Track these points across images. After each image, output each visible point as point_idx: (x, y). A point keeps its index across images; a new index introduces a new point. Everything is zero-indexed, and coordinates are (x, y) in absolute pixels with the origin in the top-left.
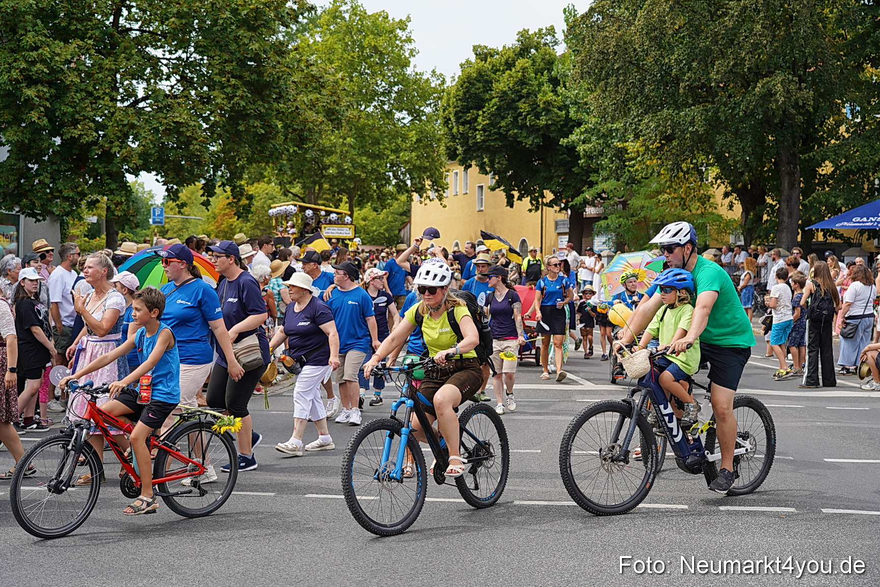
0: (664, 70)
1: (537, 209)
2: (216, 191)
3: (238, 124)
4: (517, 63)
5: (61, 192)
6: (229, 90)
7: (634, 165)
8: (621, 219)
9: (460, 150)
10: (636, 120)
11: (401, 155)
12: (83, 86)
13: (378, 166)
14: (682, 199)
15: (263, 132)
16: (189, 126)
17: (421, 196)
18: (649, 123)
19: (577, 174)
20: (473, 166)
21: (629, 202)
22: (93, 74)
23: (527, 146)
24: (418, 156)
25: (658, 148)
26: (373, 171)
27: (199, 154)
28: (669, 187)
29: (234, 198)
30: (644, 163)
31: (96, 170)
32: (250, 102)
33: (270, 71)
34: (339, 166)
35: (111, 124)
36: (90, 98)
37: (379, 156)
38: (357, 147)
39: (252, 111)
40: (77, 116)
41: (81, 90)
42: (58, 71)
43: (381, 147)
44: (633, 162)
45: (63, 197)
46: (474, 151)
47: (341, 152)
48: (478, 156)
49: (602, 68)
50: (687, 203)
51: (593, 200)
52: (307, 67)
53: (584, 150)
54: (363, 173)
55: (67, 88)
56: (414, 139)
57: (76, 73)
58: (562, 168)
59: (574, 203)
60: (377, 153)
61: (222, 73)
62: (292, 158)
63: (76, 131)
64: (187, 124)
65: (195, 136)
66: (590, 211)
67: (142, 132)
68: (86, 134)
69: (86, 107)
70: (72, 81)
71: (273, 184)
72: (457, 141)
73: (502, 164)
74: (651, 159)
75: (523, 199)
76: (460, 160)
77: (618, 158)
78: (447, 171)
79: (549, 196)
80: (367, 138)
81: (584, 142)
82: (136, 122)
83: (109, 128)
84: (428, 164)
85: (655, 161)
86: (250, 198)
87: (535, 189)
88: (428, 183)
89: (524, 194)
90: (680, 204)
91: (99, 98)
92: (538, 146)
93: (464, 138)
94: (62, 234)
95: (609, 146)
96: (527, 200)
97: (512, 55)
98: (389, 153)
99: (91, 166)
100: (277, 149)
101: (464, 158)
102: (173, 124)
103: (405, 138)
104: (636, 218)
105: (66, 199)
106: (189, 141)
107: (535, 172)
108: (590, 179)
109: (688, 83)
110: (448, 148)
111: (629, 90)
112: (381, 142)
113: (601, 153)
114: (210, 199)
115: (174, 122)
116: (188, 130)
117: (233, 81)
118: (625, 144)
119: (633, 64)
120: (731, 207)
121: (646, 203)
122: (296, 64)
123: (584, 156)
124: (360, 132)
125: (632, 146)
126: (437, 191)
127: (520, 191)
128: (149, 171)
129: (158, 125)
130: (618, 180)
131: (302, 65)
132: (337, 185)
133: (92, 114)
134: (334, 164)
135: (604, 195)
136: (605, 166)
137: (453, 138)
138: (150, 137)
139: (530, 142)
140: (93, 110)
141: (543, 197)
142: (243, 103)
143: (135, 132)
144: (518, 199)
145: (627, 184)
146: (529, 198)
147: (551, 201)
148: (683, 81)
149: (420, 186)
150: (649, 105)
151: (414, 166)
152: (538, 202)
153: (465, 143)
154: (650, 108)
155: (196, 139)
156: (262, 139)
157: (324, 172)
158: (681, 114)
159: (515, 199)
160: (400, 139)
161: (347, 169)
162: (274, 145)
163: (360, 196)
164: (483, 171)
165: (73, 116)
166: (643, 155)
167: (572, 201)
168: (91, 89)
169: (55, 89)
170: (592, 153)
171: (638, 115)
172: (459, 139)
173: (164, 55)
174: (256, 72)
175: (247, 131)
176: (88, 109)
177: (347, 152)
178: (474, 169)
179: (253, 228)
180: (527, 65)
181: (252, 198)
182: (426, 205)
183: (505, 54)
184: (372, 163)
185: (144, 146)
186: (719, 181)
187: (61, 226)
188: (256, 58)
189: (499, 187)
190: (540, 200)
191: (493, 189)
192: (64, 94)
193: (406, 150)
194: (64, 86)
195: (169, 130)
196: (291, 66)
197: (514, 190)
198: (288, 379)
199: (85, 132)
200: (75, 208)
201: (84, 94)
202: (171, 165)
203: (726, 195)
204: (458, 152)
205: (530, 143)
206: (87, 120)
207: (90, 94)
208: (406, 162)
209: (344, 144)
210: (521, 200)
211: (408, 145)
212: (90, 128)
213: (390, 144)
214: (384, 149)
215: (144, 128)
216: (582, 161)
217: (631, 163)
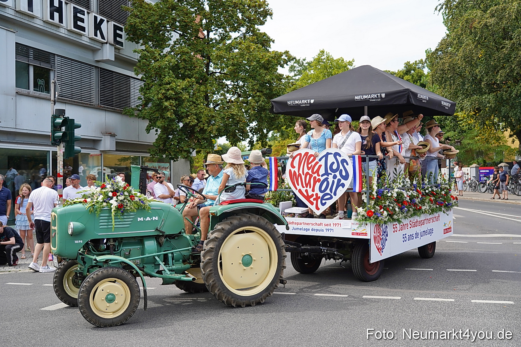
0: (474, 77)
3: (261, 113)
4: (404, 78)
5: (183, 148)
6: (256, 98)
7: (462, 123)
10: (461, 101)
12: (191, 99)
14: (487, 139)
15: (273, 116)
16: (238, 115)
18: (467, 103)
21: (462, 141)
22: (195, 94)
25: (474, 114)
27: (243, 128)
28: (481, 133)
30: (467, 122)
31: (198, 137)
32: (266, 103)
33: (275, 88)
35: (203, 116)
36: (194, 105)
39: (267, 107)
40: (188, 113)
41: (190, 101)
42: (179, 93)
44: (462, 122)
45: (184, 150)
49: (443, 78)
50: (489, 141)
51: (445, 141)
52: (292, 85)
55: (184, 100)
57: (187, 94)
61: (253, 90)
63: (187, 120)
64: (237, 114)
67: (217, 119)
68: (192, 121)
69: (192, 109)
70: (185, 97)
71: (293, 139)
74: (470, 120)
77: (454, 120)
82: (214, 115)
83: (203, 118)
85: (472, 121)
86: (270, 146)
90: (486, 141)
91: (198, 104)
94: (191, 166)
97: (402, 74)
99: (196, 135)
100: (280, 124)
102: (230, 115)
104: (466, 149)
105: (185, 151)
106: (238, 122)
109: (486, 82)
111: (457, 87)
115: (231, 114)
116: (238, 117)
117: (258, 94)
118: (457, 113)
119: (459, 75)
120: (513, 141)
121: (470, 142)
122: (287, 84)
123: (438, 120)
125: (461, 114)
128: (221, 136)
129: (224, 115)
130: (455, 131)
131: (290, 85)
133: (195, 112)
135: (450, 139)
136: (448, 124)
138: (221, 121)
140: (195, 110)
142: (263, 104)
143: (214, 119)
145: (459, 133)
148: (483, 81)
150: (468, 94)
154: (468, 96)
155: (241, 121)
158: (483, 97)
162: (278, 122)
165: (186, 113)
166: (466, 119)
168: (194, 100)
169: (178, 102)
170: (441, 119)
171: (462, 99)
173: (231, 83)
174: (269, 89)
175: (265, 116)
176: (193, 110)
180: (409, 78)
181: (271, 147)
183: (399, 74)
185: (218, 126)
187: (190, 162)
188: (269, 82)
192: (182, 103)
194: (182, 100)
195: (229, 117)
196: (285, 85)
199: (192, 120)
200: (189, 155)
201: (191, 103)
202: (231, 133)
203: (511, 136)
206: (193, 115)
207: (195, 103)
212: (194, 118)
215: (218, 117)
217: (460, 122)
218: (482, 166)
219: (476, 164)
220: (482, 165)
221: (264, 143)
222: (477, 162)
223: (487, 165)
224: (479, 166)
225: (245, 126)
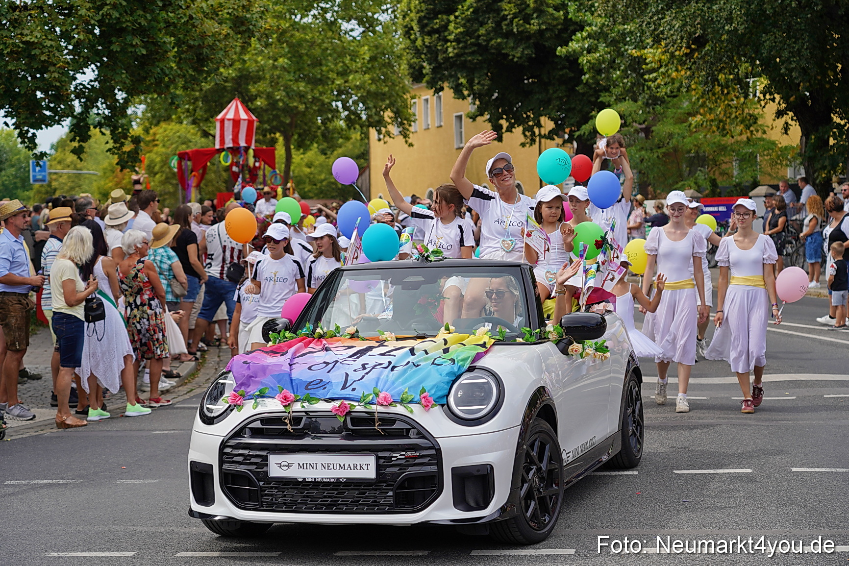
1: (533, 141)
2: (89, 133)
3: (112, 43)
7: (656, 79)
8: (643, 152)
9: (427, 68)
10: (655, 18)
11: (351, 78)
13: (321, 94)
14: (721, 121)
15: (144, 52)
16: (44, 47)
17: (379, 132)
18: (672, 22)
19: (583, 94)
20: (446, 89)
21: (653, 128)
23: (516, 60)
24: (373, 79)
25: (686, 55)
26: (315, 100)
27: (58, 84)
28: (703, 105)
29: (115, 142)
30: (669, 76)
32: (125, 12)
34: (269, 96)
37: (322, 81)
38: (292, 70)
39: (129, 24)
43: (324, 68)
44: (655, 75)
46: (446, 69)
47: (272, 76)
48: (451, 76)
50: (727, 127)
53: (588, 61)
54: (302, 103)
56: (367, 57)
58: (563, 88)
59: (580, 132)
60: (319, 76)
62: (189, 85)
64: (41, 44)
65: (54, 60)
72: (423, 56)
73: (483, 85)
74: (677, 70)
75: (513, 130)
76: (428, 82)
77: (634, 70)
78: (413, 98)
79: (548, 125)
80: (305, 58)
81: (589, 51)
84: (387, 89)
85: (683, 73)
86: (137, 140)
87: (528, 117)
88: (388, 115)
89: (514, 124)
90: (718, 128)
92: (530, 59)
93: (432, 53)
95: (623, 55)
96: (518, 130)
98: (335, 76)
100: (165, 75)
101: (433, 78)
102: (21, 45)
103: (354, 56)
104: (663, 150)
106: (44, 68)
107: (526, 94)
108: (601, 99)
110: (411, 66)
112: (324, 62)
113: (612, 65)
114: (83, 144)
115: (23, 42)
116: (43, 53)
118: (642, 51)
120: (786, 128)
121: (676, 129)
123: (589, 69)
124: (295, 52)
125: (652, 54)
126: (401, 124)
127: (507, 120)
130: (635, 101)
132: (268, 122)
134: (262, 93)
136: (617, 81)
137: (418, 52)
139: (518, 53)
141: (539, 126)
142: (116, 14)
144: (506, 131)
145: (647, 105)
146: (521, 128)
147: (550, 132)
149: (377, 118)
151: (369, 92)
152: (533, 133)
153: (433, 60)
155: (55, 65)
156: (145, 61)
157: (249, 104)
159: (504, 130)
160: (348, 58)
161: (280, 100)
162: (162, 69)
163: (300, 135)
164: (459, 93)
166: (666, 65)
167: (578, 130)
170: (599, 65)
171: (657, 12)
172: (425, 54)
177: (279, 77)
178: (448, 93)
179: (163, 183)
182: (385, 143)
184: (312, 90)
186: (768, 97)
189: (482, 115)
190: (536, 130)
191: (473, 118)
193: (357, 72)
197: (502, 118)
198: (186, 384)
203: (780, 114)
204: (424, 71)
205: (519, 55)
208: (358, 88)
209: (275, 67)
210: (511, 132)
211: (359, 65)
213: (336, 64)
214: (328, 72)
216: (587, 76)
217: (651, 76)
218: (707, 196)
219: (692, 191)
220: (707, 192)
221: (120, 130)
222: (696, 183)
223: (720, 193)
224: (699, 195)
225: (64, 78)
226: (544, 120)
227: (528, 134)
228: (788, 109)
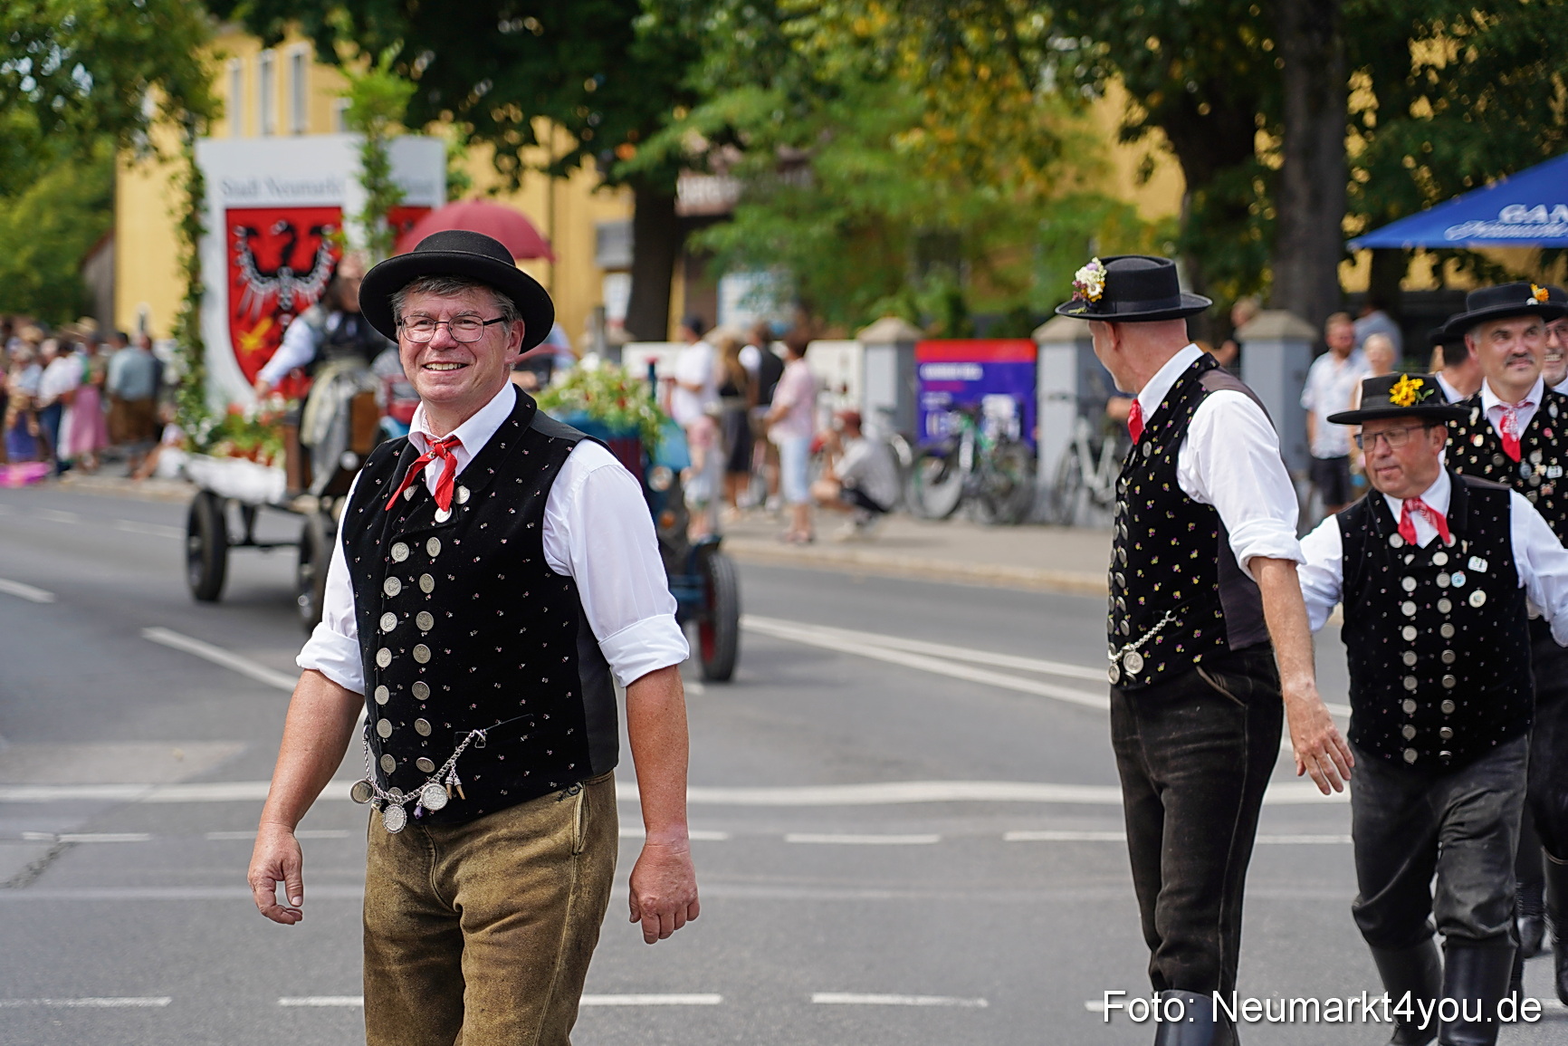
1: (516, 184)
7: (813, 34)
14: (971, 147)
19: (648, 65)
44: (811, 23)
48: (306, 5)
50: (986, 162)
51: (708, 155)
58: (595, 45)
59: (637, 163)
66: (696, 193)
74: (867, 14)
75: (471, 150)
76: (247, 21)
77: (761, 9)
78: (217, 58)
79: (555, 139)
84: (149, 33)
85: (882, 21)
87: (507, 118)
89: (473, 133)
96: (483, 152)
101: (259, 11)
107: (503, 58)
108: (687, 80)
120: (1146, 172)
130: (766, 87)
136: (719, 37)
141: (533, 142)
146: (489, 147)
147: (562, 159)
152: (519, 166)
190: (525, 153)
203: (1130, 133)
219: (899, 323)
220: (937, 327)
222: (909, 304)
223: (973, 330)
224: (916, 334)
226: (542, 126)
227: (507, 162)
228: (1152, 120)
